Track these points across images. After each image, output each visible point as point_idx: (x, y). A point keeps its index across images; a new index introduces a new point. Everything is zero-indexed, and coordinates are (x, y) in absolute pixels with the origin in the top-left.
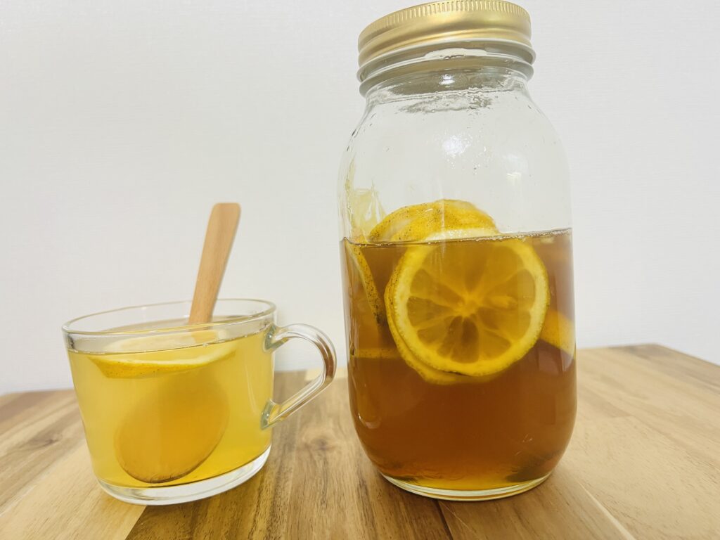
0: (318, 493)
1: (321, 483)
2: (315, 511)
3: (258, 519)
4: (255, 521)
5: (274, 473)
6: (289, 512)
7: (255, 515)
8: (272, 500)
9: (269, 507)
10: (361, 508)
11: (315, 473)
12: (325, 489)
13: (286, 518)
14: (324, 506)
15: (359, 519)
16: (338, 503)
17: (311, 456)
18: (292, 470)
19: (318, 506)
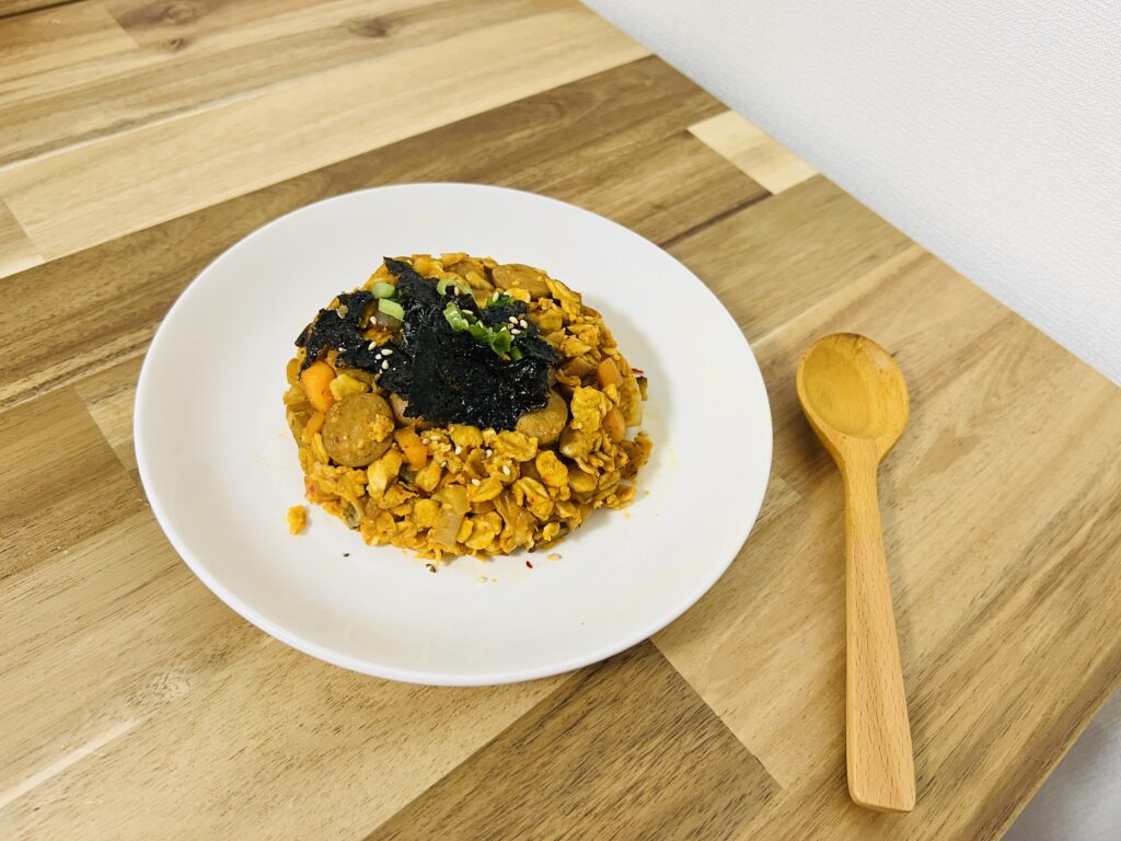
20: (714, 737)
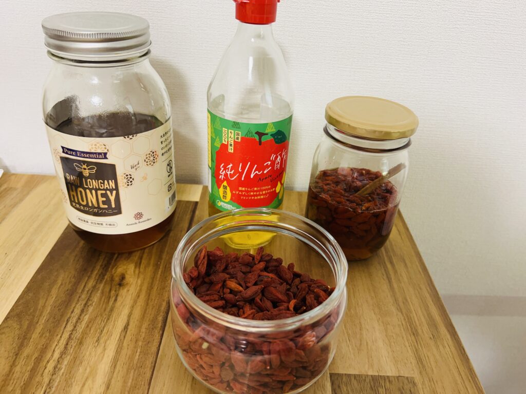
0: (99, 330)
1: (104, 321)
2: (89, 348)
3: (56, 350)
5: (82, 305)
6: (75, 347)
7: (57, 345)
8: (70, 332)
9: (67, 339)
10: (115, 351)
11: (105, 310)
12: (104, 328)
13: (71, 352)
14: (97, 344)
15: (110, 361)
16: (106, 343)
17: (110, 291)
18: (94, 304)
19: (93, 344)
20: (385, 382)
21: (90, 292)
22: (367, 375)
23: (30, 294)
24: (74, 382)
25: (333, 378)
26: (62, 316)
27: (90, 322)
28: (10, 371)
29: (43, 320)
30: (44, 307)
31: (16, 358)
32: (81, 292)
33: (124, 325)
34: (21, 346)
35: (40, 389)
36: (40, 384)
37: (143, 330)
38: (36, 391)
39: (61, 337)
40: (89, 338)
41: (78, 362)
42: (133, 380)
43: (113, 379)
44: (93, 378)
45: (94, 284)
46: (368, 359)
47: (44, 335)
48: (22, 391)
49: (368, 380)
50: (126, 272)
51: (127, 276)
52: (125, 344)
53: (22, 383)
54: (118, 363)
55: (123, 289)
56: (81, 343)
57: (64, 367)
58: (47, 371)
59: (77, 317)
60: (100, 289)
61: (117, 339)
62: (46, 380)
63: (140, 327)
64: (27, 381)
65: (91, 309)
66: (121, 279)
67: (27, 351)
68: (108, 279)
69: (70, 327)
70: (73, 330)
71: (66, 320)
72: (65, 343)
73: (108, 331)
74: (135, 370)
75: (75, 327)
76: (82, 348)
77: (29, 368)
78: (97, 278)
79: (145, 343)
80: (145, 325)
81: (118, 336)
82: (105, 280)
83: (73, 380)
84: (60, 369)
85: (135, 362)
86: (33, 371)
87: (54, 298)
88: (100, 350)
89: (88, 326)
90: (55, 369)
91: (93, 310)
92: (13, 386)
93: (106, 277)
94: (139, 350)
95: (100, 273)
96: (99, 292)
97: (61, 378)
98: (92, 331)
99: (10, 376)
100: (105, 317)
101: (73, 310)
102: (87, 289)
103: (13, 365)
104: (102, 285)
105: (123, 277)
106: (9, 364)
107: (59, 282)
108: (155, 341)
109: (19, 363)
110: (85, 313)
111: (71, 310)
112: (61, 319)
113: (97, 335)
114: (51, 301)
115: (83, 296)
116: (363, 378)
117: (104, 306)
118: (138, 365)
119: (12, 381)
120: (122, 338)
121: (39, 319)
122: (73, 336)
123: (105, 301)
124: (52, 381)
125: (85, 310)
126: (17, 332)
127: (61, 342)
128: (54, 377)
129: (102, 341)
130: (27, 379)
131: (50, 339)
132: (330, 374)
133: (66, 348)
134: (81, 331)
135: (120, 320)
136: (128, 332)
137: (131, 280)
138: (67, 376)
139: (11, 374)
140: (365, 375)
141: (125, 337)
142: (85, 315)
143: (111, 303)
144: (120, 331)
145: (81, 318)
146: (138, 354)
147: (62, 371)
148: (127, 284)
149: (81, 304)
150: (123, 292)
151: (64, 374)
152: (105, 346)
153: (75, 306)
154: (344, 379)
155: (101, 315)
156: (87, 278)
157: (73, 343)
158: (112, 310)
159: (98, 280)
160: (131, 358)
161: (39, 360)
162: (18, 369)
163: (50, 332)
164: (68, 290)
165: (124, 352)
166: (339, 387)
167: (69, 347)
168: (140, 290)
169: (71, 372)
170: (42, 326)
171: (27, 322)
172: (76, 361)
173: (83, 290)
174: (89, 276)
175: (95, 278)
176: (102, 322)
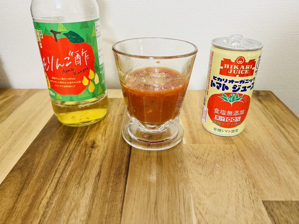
0: (79, 177)
1: (82, 171)
2: (73, 188)
4: (47, 191)
6: (62, 188)
7: (49, 187)
8: (59, 178)
9: (56, 183)
10: (93, 190)
11: (82, 163)
12: (82, 175)
13: (60, 191)
14: (78, 186)
15: (89, 197)
16: (85, 185)
17: (86, 151)
18: (74, 159)
19: (75, 185)
21: (71, 152)
22: (292, 201)
23: (29, 155)
24: (63, 213)
25: (265, 204)
26: (52, 168)
27: (73, 171)
28: (13, 207)
29: (38, 171)
30: (39, 163)
31: (18, 197)
32: (65, 153)
33: (97, 172)
34: (22, 189)
35: (36, 219)
36: (36, 215)
37: (112, 175)
38: (33, 220)
39: (52, 182)
40: (72, 182)
41: (65, 199)
42: (108, 210)
43: (92, 210)
44: (77, 209)
45: (74, 147)
46: (289, 190)
47: (39, 181)
48: (22, 221)
49: (293, 205)
50: (96, 139)
51: (97, 142)
52: (99, 185)
53: (23, 215)
54: (96, 198)
55: (94, 150)
56: (66, 185)
57: (54, 202)
58: (41, 206)
59: (63, 168)
60: (78, 150)
61: (93, 181)
62: (41, 212)
63: (110, 173)
64: (26, 213)
65: (72, 163)
66: (93, 143)
67: (26, 192)
68: (84, 144)
69: (58, 175)
70: (60, 177)
71: (55, 170)
72: (55, 185)
73: (86, 177)
74: (109, 203)
75: (62, 175)
76: (68, 189)
77: (28, 204)
78: (75, 144)
79: (114, 184)
80: (113, 172)
81: (94, 180)
82: (81, 145)
83: (62, 211)
84: (52, 204)
85: (108, 197)
86: (32, 206)
87: (46, 157)
88: (81, 190)
89: (71, 174)
90: (48, 204)
91: (74, 164)
92: (16, 217)
93: (82, 143)
94: (110, 189)
95: (77, 140)
96: (78, 152)
97: (52, 210)
98: (74, 177)
99: (14, 210)
100: (83, 167)
101: (60, 164)
102: (69, 151)
103: (16, 202)
104: (79, 148)
105: (94, 143)
106: (13, 202)
107: (49, 146)
108: (122, 182)
109: (20, 201)
110: (68, 166)
111: (59, 164)
112: (51, 170)
113: (78, 180)
114: (44, 159)
115: (67, 155)
116: (290, 203)
117: (82, 160)
118: (111, 200)
119: (15, 214)
120: (97, 181)
121: (35, 171)
122: (60, 181)
123: (82, 157)
124: (45, 213)
125: (68, 164)
126: (19, 179)
127: (52, 185)
128: (47, 209)
129: (82, 183)
130: (27, 211)
131: (44, 184)
132: (262, 201)
133: (55, 189)
134: (66, 177)
135: (94, 169)
136: (101, 177)
137: (100, 144)
138: (57, 209)
139: (15, 208)
140: (290, 201)
141: (99, 181)
142: (69, 167)
143: (87, 159)
144: (95, 176)
145: (66, 169)
146: (110, 191)
147: (53, 205)
148: (97, 146)
149: (65, 160)
150: (95, 151)
151: (55, 207)
152: (84, 187)
153: (61, 161)
154: (275, 205)
155: (80, 166)
156: (68, 144)
157: (61, 186)
158: (87, 163)
159: (76, 145)
160: (105, 195)
161: (35, 198)
162: (19, 205)
163: (44, 178)
164: (55, 152)
165: (99, 191)
166: (273, 210)
167: (58, 188)
168: (107, 150)
169: (60, 205)
170: (37, 175)
171: (27, 173)
172: (63, 198)
173: (66, 151)
174: (70, 143)
175: (74, 143)
176: (81, 171)
